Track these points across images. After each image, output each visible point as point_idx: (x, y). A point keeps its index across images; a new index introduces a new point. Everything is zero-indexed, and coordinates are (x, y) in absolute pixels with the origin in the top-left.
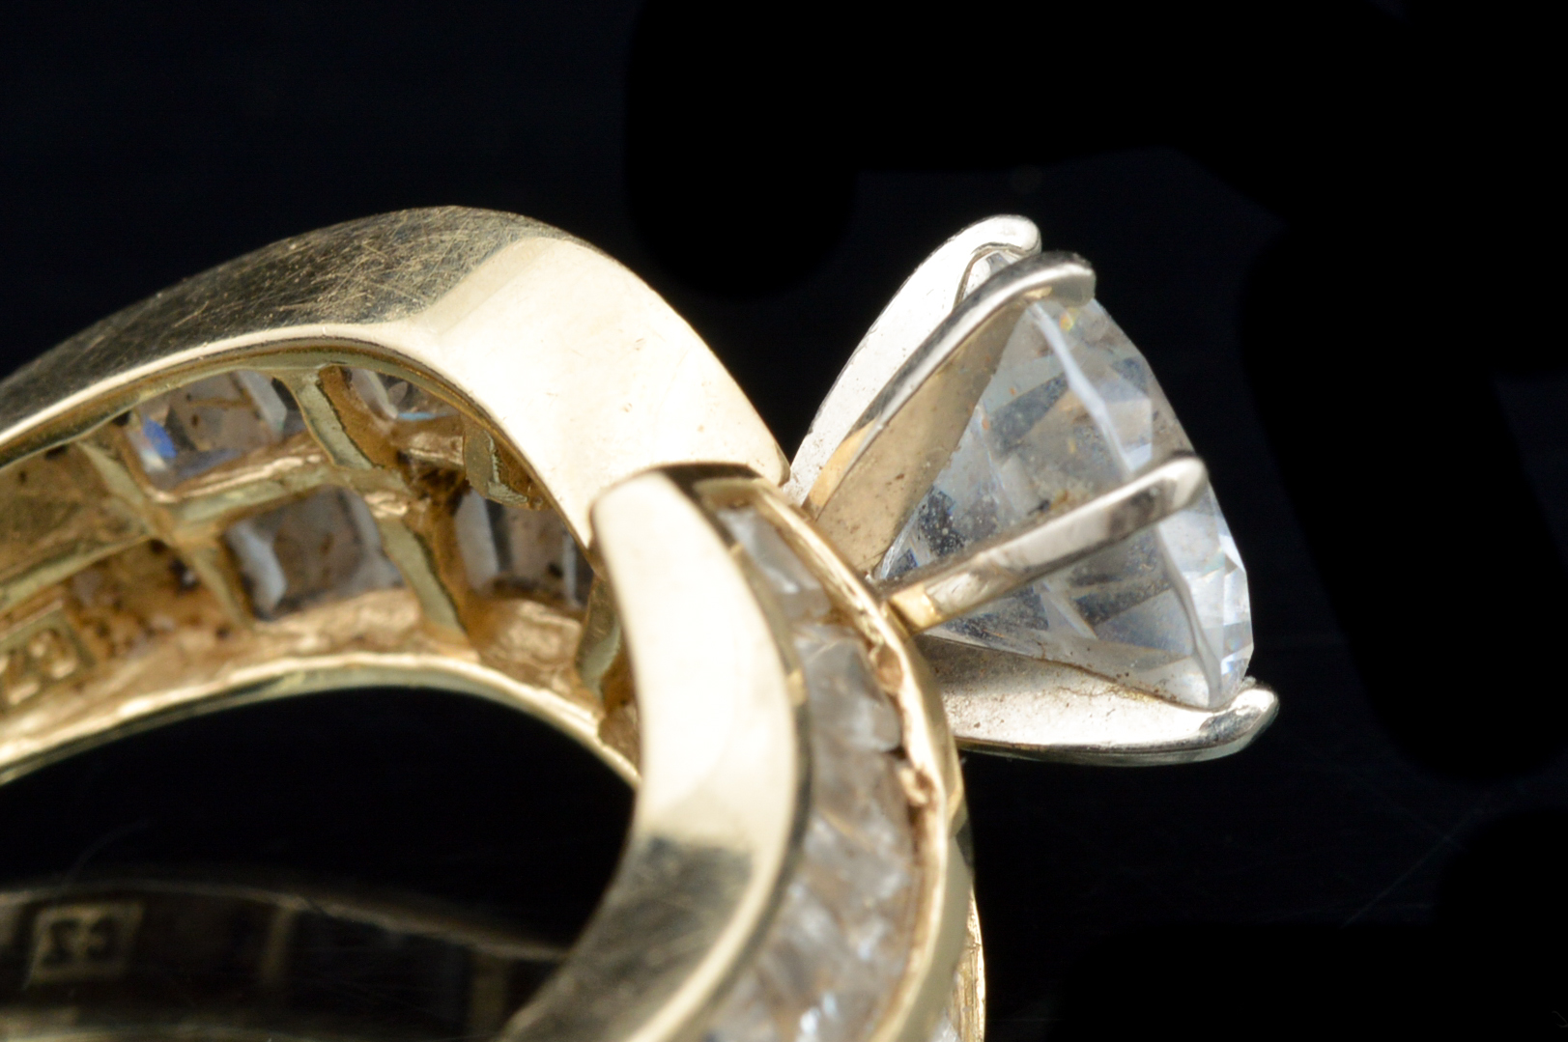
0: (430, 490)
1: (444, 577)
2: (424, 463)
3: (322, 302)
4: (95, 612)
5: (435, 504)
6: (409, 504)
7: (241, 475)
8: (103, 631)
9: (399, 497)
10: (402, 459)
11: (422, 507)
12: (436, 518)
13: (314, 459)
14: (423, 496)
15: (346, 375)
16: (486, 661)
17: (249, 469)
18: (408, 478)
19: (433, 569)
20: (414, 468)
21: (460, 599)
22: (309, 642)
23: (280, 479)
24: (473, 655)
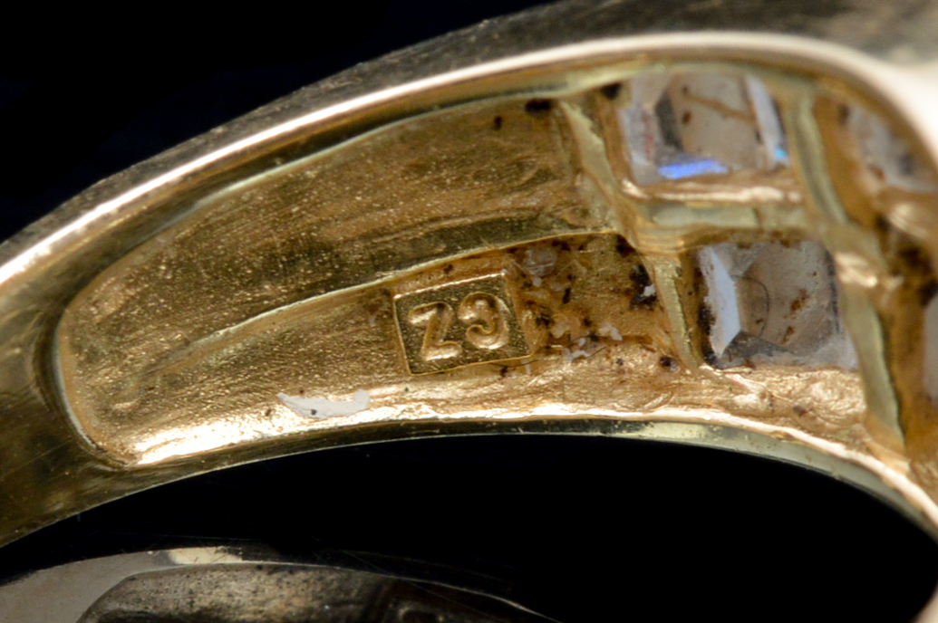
0: (904, 269)
1: (895, 367)
2: (904, 237)
3: (838, 24)
4: (541, 296)
5: (906, 286)
6: (879, 277)
7: (719, 191)
8: (545, 321)
9: (871, 266)
10: (881, 225)
11: (893, 284)
12: (904, 301)
13: (794, 196)
14: (895, 272)
15: (844, 113)
16: (915, 476)
17: (728, 187)
18: (884, 247)
19: (888, 357)
20: (893, 239)
21: (908, 399)
22: (749, 399)
23: (757, 209)
24: (905, 465)
